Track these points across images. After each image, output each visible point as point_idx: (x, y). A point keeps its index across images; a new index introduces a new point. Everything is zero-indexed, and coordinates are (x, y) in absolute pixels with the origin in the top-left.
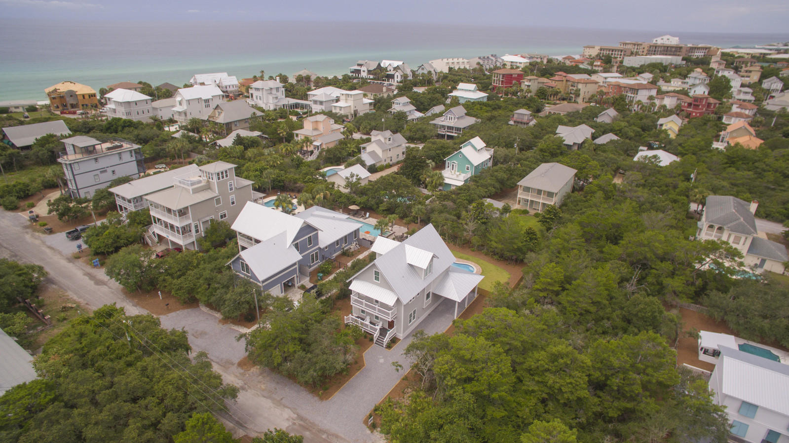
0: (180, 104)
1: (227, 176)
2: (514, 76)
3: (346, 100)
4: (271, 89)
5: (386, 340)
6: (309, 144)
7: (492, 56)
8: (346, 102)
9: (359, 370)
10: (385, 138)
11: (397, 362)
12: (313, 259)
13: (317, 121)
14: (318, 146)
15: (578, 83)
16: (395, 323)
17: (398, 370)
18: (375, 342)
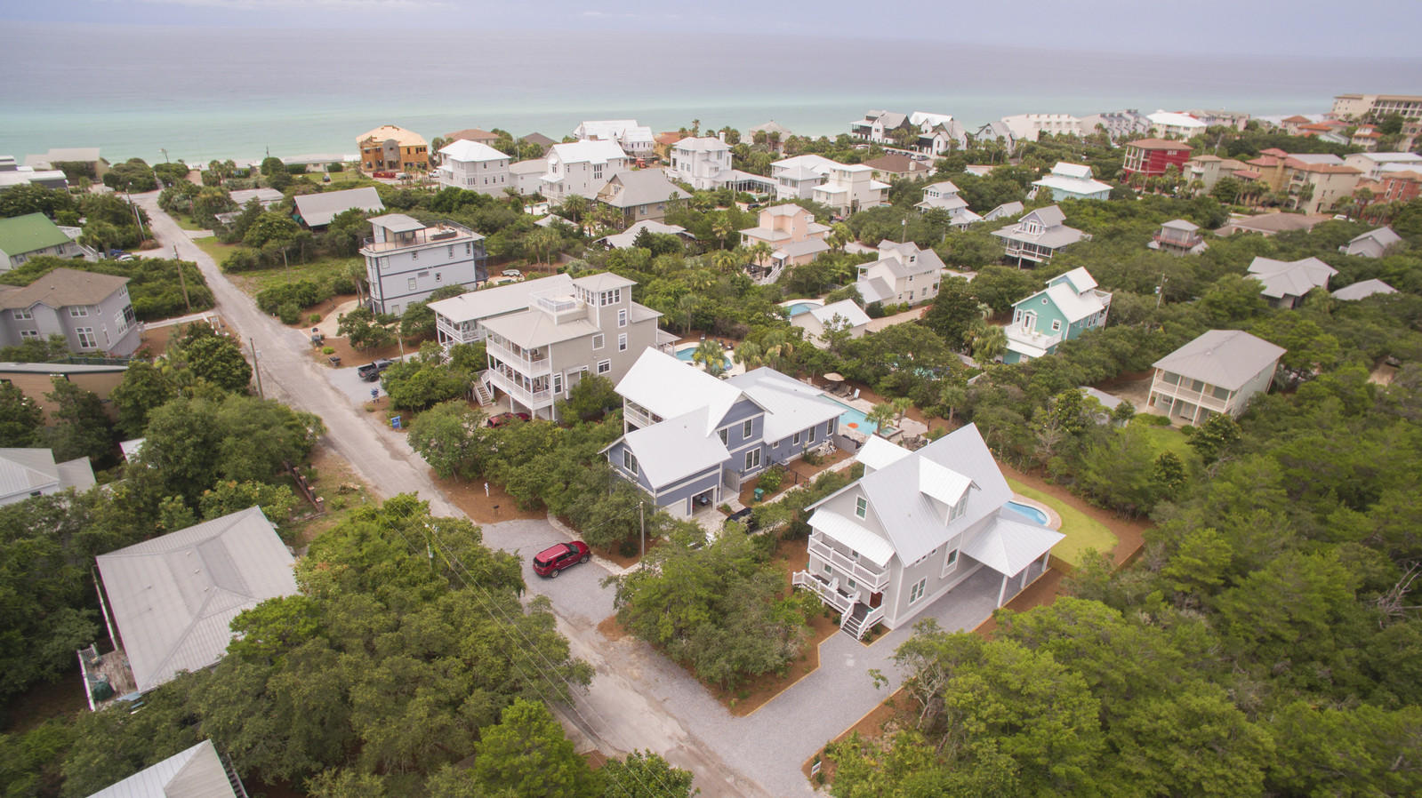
0: (555, 170)
1: (617, 299)
3: (840, 180)
4: (709, 152)
5: (864, 626)
6: (764, 254)
7: (1129, 112)
8: (839, 185)
9: (807, 672)
10: (905, 257)
11: (877, 671)
12: (749, 461)
13: (783, 216)
14: (781, 261)
16: (884, 598)
17: (878, 686)
18: (842, 626)
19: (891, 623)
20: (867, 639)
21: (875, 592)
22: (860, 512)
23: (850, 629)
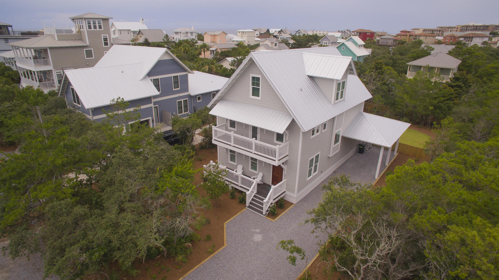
0: (114, 34)
2: (368, 34)
3: (242, 36)
4: (187, 33)
5: (269, 201)
6: (206, 49)
7: (347, 30)
8: (242, 38)
9: (211, 253)
10: (272, 43)
12: (180, 108)
13: (214, 35)
14: (214, 51)
15: (419, 36)
17: (293, 260)
18: (247, 205)
19: (294, 197)
20: (272, 213)
21: (276, 164)
22: (256, 92)
23: (256, 206)
